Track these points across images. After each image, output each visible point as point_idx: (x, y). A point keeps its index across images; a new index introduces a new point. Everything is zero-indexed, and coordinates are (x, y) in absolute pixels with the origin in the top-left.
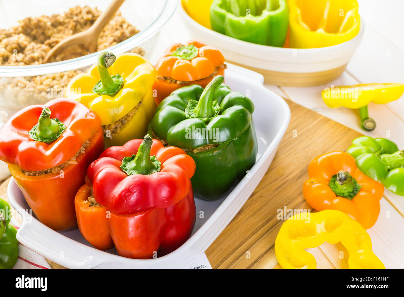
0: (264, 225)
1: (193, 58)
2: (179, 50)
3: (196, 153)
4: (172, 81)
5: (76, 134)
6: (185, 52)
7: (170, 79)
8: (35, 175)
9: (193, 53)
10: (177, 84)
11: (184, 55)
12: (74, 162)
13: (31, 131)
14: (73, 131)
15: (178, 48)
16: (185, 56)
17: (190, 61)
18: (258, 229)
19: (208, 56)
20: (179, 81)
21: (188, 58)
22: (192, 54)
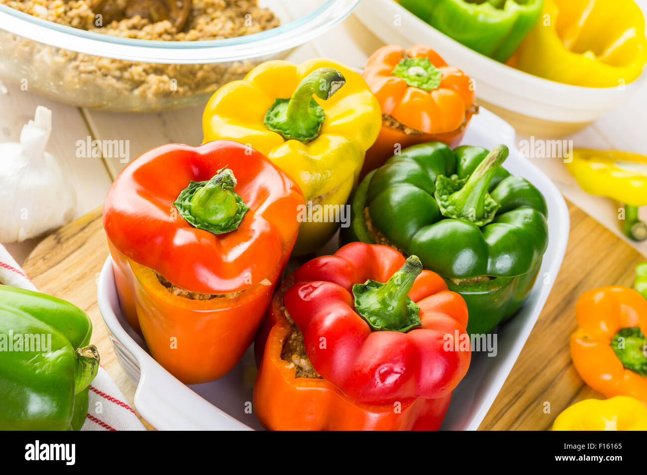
0: (512, 403)
1: (435, 89)
2: (405, 64)
3: (458, 284)
4: (392, 124)
5: (273, 227)
6: (420, 74)
7: (389, 118)
8: (191, 297)
9: (432, 77)
10: (405, 133)
11: (417, 78)
12: (266, 283)
13: (177, 201)
14: (268, 220)
15: (402, 61)
16: (419, 81)
17: (429, 92)
18: (504, 411)
19: (456, 87)
20: (410, 128)
21: (425, 86)
22: (429, 79)
